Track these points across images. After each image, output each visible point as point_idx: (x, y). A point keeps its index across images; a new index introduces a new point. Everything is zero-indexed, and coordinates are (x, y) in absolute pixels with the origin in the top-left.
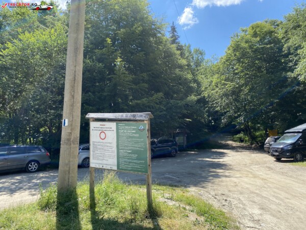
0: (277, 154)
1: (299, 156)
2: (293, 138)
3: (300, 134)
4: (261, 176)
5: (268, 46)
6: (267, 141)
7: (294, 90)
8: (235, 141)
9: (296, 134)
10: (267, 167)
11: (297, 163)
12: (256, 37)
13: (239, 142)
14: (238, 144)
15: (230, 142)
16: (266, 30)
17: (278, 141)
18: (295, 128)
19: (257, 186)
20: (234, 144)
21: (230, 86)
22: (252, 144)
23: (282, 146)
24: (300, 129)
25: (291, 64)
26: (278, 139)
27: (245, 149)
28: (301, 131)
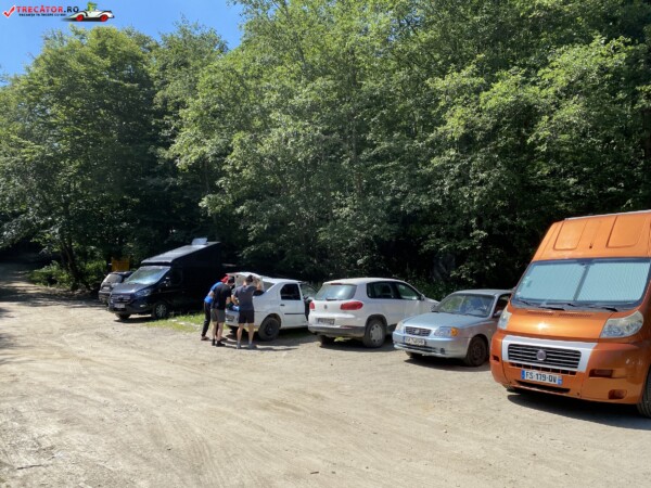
0: (122, 306)
1: (161, 309)
2: (155, 275)
3: (168, 268)
4: (79, 355)
5: (128, 85)
6: (105, 281)
7: (167, 184)
8: (34, 282)
9: (161, 267)
10: (97, 333)
11: (156, 323)
12: (104, 57)
13: (46, 285)
14: (41, 288)
15: (20, 285)
16: (125, 48)
17: (127, 281)
18: (161, 256)
19: (65, 375)
20: (32, 289)
21: (32, 151)
22: (75, 288)
23: (133, 291)
24: (169, 258)
25: (166, 133)
26: (127, 276)
27: (57, 300)
28: (170, 261)
